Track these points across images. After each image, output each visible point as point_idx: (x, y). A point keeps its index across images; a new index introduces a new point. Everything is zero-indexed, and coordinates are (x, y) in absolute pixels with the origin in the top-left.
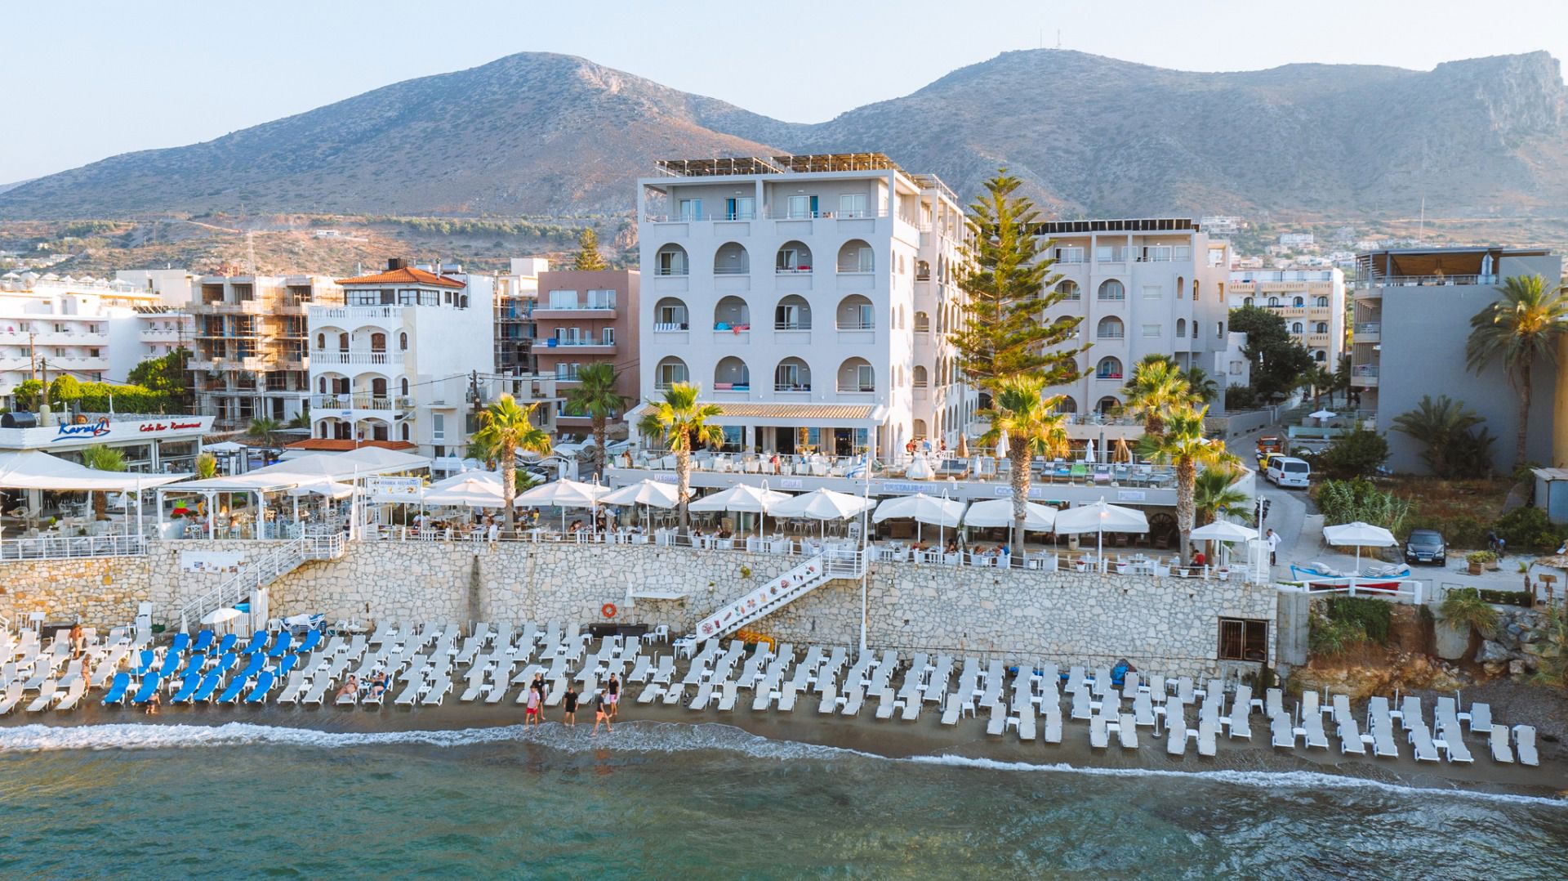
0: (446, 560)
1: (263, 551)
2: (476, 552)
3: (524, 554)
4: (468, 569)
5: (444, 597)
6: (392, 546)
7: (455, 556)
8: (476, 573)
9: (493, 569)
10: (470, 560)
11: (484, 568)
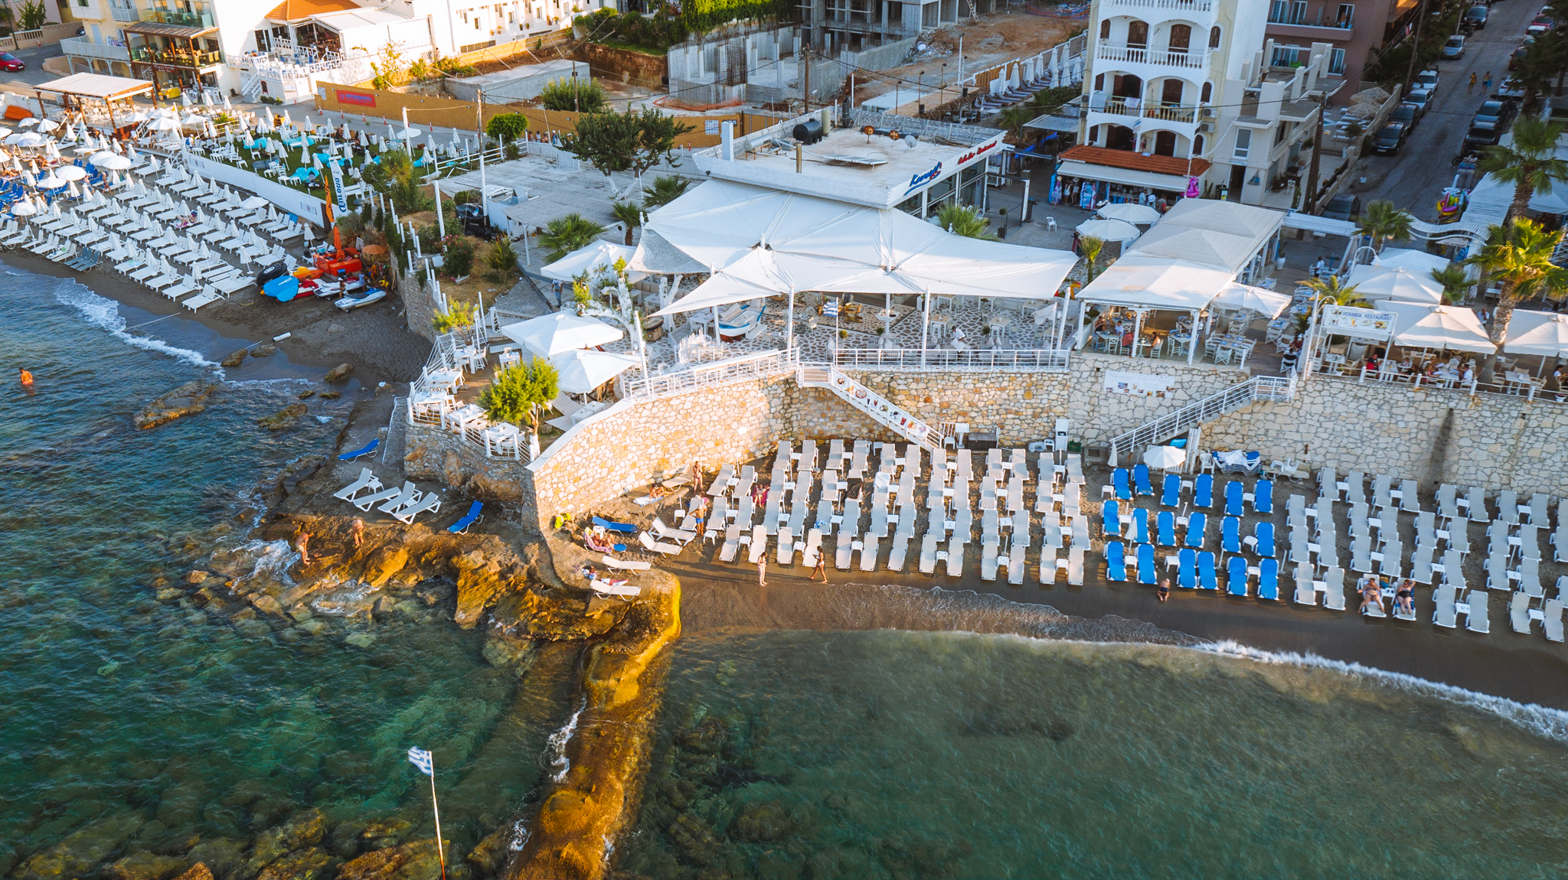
0: (1412, 410)
1: (1196, 378)
2: (1452, 405)
3: (1514, 414)
4: (1438, 422)
5: (1402, 448)
6: (1348, 387)
7: (1423, 406)
8: (1447, 427)
9: (1470, 426)
10: (1443, 413)
11: (1458, 422)
